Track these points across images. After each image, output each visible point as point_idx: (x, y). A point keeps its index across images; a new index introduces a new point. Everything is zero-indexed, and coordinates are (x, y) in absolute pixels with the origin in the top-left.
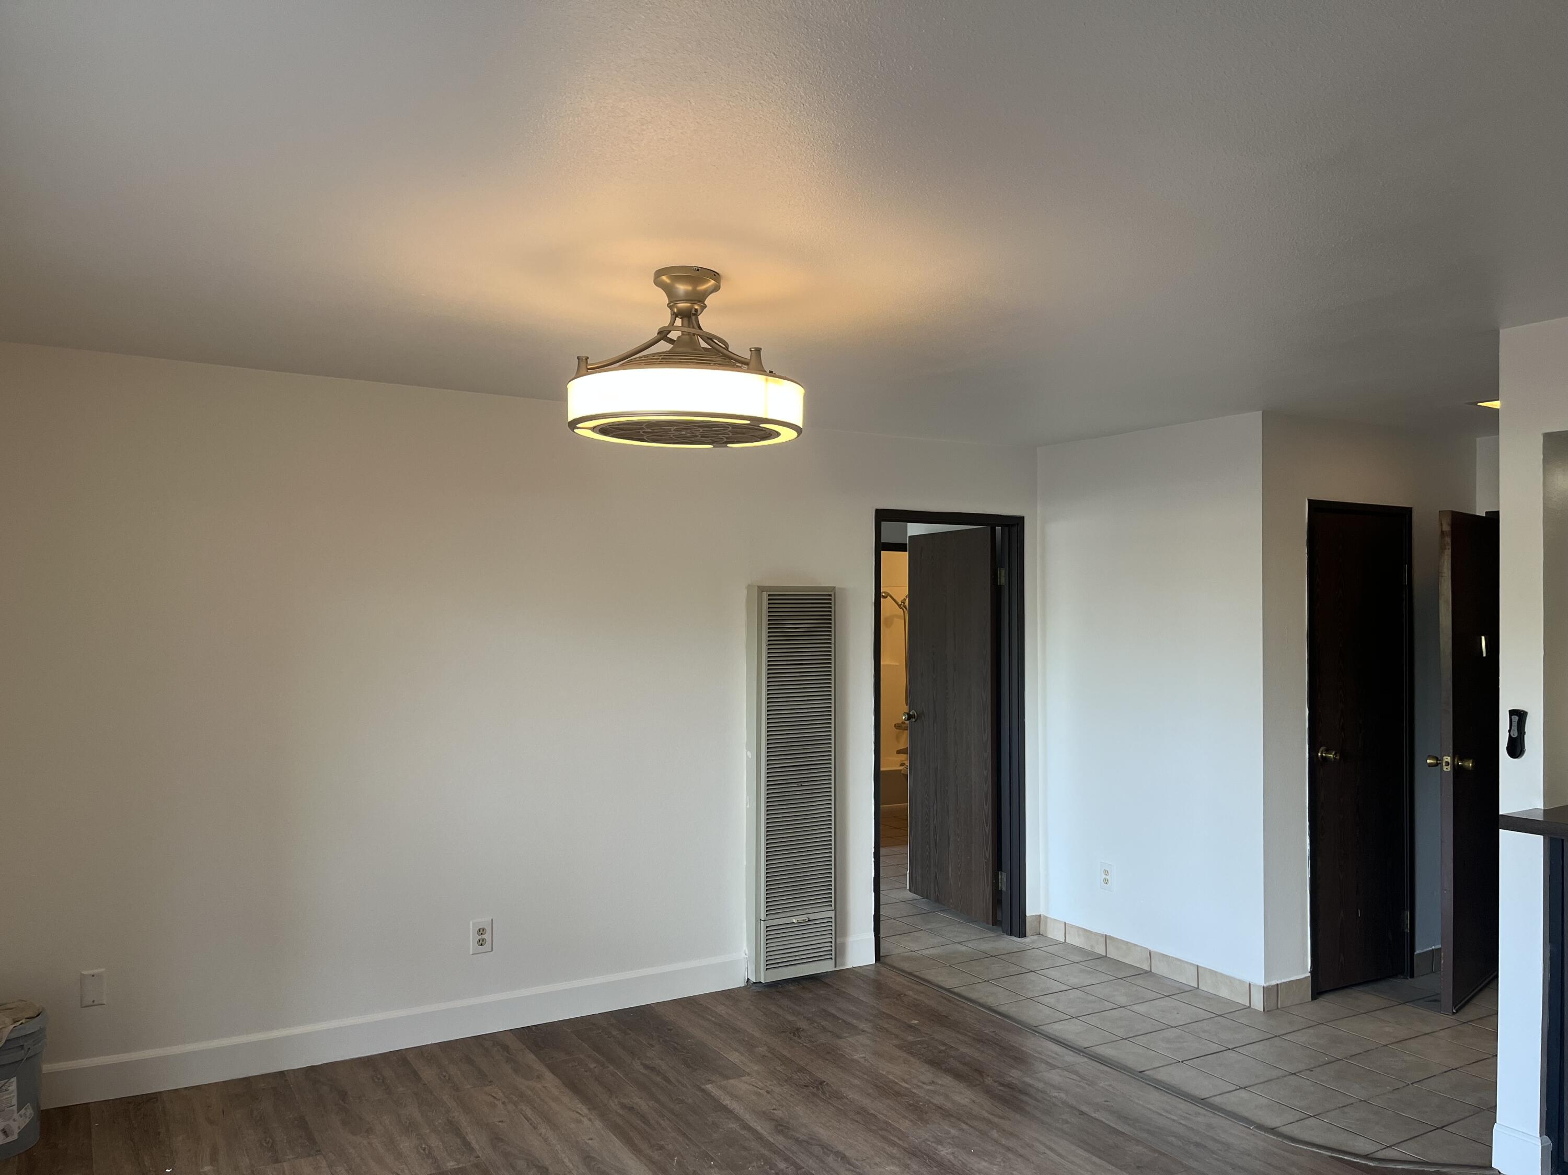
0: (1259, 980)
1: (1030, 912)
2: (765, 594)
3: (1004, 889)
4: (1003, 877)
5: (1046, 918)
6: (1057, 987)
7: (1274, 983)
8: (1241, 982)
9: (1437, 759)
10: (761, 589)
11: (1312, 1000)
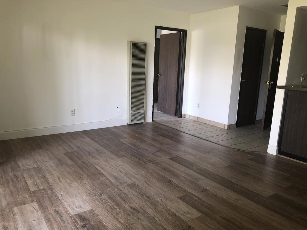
0: (226, 123)
1: (183, 113)
2: (131, 43)
3: (178, 109)
4: (178, 106)
5: (186, 114)
6: (187, 126)
7: (229, 124)
8: (223, 124)
9: (266, 82)
10: (131, 42)
11: (236, 127)
